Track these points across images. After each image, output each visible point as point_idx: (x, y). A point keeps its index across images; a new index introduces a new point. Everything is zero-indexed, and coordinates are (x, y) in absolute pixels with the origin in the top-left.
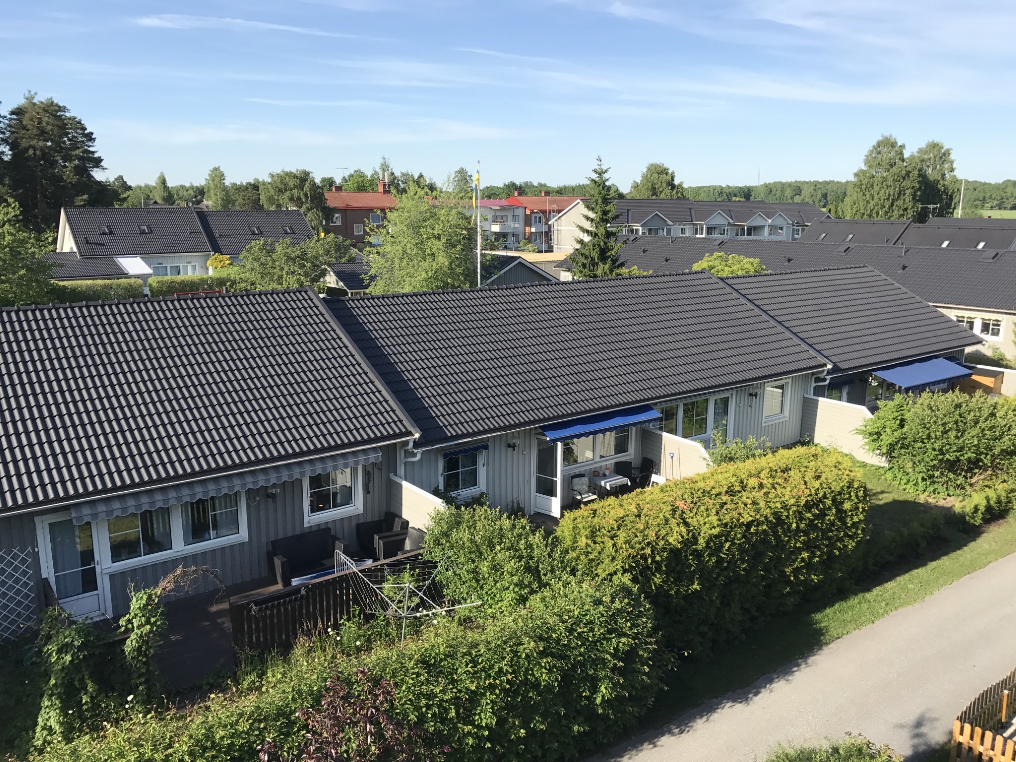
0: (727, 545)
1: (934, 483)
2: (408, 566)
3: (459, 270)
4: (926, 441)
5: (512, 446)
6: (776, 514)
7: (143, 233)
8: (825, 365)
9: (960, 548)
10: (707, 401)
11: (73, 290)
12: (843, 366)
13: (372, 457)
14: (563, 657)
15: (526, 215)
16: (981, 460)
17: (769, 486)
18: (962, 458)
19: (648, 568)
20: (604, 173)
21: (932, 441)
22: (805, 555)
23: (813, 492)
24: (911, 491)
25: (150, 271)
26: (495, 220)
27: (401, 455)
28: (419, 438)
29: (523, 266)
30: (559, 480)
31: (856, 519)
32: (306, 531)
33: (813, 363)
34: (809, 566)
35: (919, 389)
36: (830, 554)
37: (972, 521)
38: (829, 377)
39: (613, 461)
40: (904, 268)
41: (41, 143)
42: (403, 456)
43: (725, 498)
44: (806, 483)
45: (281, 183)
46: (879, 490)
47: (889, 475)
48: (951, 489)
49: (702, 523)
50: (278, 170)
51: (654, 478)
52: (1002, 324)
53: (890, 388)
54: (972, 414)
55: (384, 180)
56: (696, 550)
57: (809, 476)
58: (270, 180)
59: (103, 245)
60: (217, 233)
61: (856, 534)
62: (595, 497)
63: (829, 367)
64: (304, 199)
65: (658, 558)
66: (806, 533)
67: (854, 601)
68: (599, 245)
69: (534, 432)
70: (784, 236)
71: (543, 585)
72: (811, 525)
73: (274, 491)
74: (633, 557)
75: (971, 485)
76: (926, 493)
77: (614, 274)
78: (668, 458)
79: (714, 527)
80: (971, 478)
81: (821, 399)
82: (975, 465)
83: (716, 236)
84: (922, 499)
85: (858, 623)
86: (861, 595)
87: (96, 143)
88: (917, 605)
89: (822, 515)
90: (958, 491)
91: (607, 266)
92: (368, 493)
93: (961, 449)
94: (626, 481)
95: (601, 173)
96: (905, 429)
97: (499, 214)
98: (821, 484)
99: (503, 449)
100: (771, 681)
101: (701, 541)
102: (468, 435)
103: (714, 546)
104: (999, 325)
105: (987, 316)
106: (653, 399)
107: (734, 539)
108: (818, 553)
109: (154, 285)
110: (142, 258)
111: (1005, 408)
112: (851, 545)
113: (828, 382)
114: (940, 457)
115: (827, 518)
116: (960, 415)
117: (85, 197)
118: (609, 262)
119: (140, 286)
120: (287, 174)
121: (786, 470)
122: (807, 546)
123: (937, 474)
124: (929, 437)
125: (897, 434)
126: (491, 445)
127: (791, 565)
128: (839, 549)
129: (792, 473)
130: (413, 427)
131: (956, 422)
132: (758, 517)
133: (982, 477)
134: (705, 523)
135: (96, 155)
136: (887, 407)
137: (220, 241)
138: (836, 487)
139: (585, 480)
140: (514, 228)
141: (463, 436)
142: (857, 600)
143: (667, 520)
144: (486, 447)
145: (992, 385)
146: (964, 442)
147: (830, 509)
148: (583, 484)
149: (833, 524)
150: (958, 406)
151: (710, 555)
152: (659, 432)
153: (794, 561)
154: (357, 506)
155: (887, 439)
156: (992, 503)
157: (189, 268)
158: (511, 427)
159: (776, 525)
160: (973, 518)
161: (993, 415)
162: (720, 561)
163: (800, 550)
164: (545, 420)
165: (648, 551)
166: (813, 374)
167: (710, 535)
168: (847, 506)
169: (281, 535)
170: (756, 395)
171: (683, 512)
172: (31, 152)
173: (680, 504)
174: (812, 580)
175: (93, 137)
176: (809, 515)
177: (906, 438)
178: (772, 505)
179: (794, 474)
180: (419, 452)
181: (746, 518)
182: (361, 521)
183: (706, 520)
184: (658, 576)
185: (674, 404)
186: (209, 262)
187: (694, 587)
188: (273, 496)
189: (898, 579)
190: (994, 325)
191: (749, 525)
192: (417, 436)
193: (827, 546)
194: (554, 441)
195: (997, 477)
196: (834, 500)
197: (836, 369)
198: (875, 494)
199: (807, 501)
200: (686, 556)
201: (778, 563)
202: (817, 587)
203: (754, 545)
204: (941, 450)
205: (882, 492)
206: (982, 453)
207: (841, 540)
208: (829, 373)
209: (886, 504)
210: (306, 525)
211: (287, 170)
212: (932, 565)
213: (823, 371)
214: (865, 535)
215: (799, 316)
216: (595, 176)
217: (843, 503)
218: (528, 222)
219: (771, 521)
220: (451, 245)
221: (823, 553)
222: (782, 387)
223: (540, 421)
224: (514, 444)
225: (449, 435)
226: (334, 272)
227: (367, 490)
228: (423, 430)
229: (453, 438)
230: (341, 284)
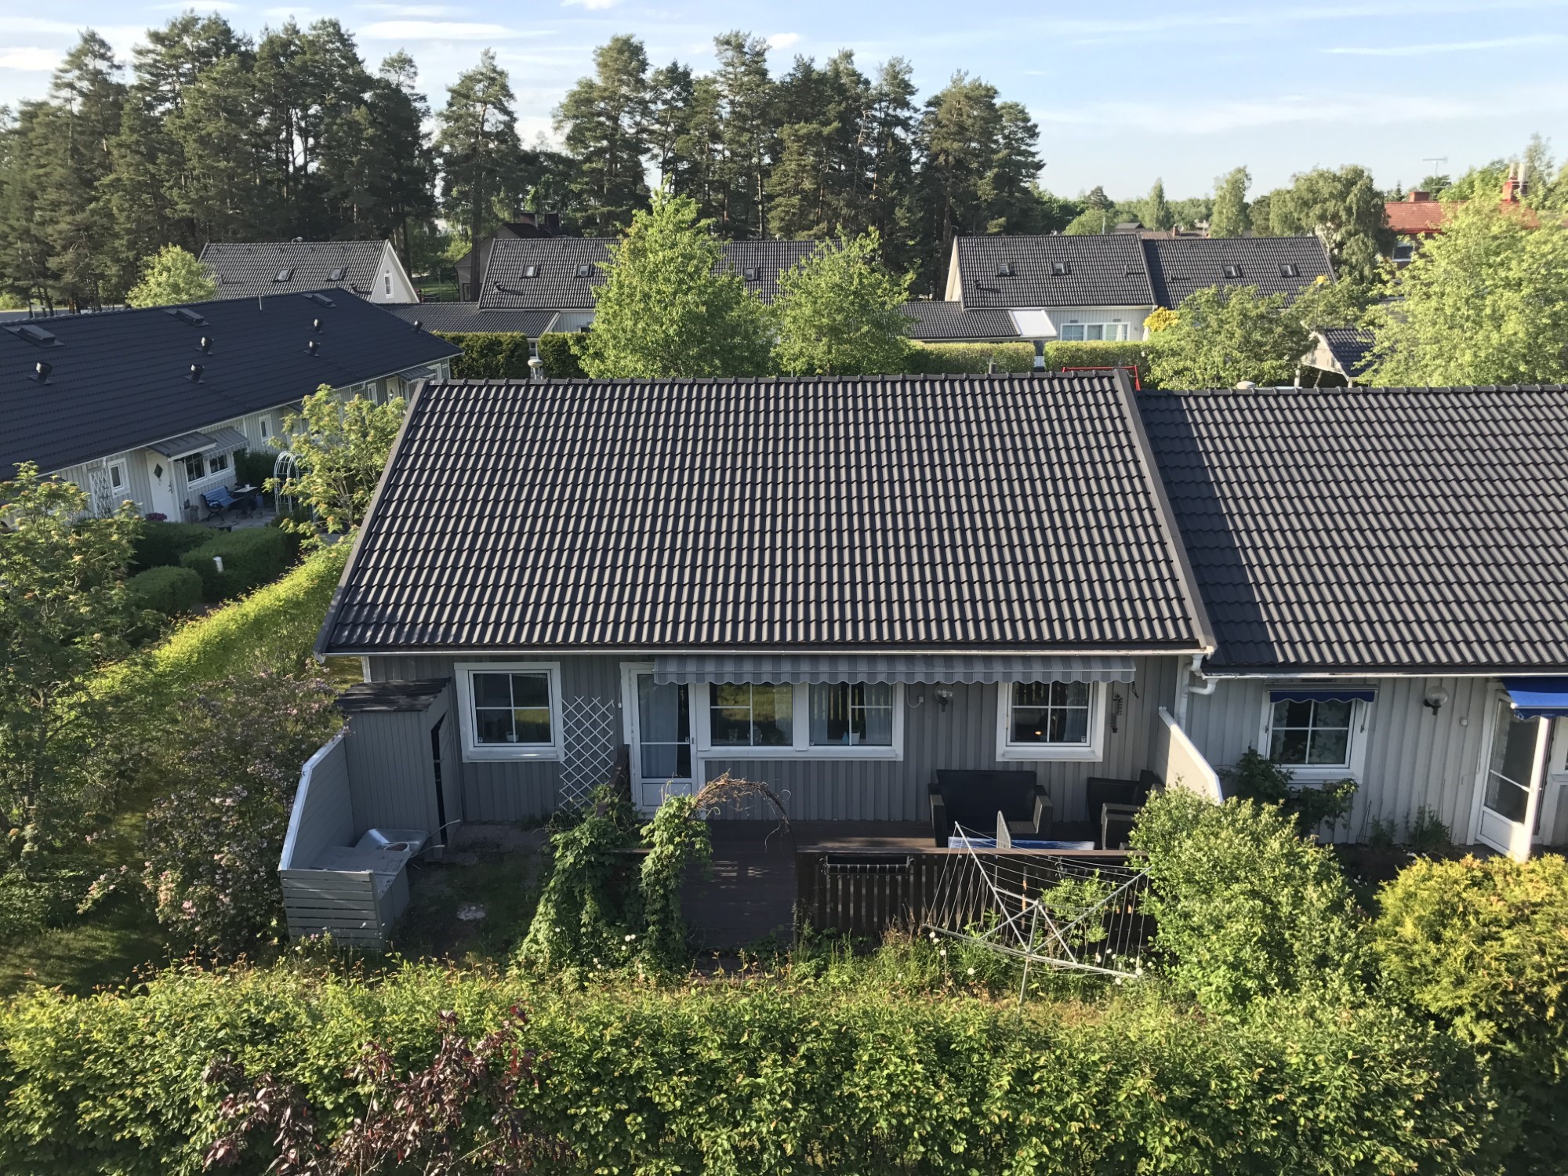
2: (1097, 871)
5: (1435, 706)
7: (1057, 273)
11: (940, 356)
13: (1116, 672)
25: (1054, 333)
27: (1183, 679)
28: (1214, 655)
30: (1533, 791)
32: (998, 768)
41: (956, 145)
42: (1186, 681)
45: (1310, 190)
50: (1306, 169)
55: (1515, 177)
58: (1291, 186)
59: (997, 291)
60: (1168, 275)
64: (1344, 218)
69: (1492, 686)
73: (944, 694)
87: (1040, 140)
92: (1115, 729)
99: (1414, 706)
102: (1323, 666)
109: (1051, 353)
110: (1049, 313)
117: (1002, 220)
119: (1029, 355)
120: (1321, 175)
126: (1384, 695)
130: (1205, 632)
135: (1037, 159)
137: (1170, 288)
141: (1311, 666)
144: (1369, 697)
154: (1092, 748)
157: (1120, 329)
164: (1516, 666)
169: (955, 766)
172: (942, 158)
175: (1038, 130)
180: (1213, 679)
182: (1098, 775)
186: (1147, 321)
188: (944, 701)
192: (1210, 650)
194: (1533, 713)
210: (999, 759)
211: (1323, 167)
223: (1503, 666)
224: (1437, 701)
225: (1281, 659)
226: (1331, 344)
227: (1112, 725)
228: (1222, 643)
229: (1287, 666)
230: (1338, 365)
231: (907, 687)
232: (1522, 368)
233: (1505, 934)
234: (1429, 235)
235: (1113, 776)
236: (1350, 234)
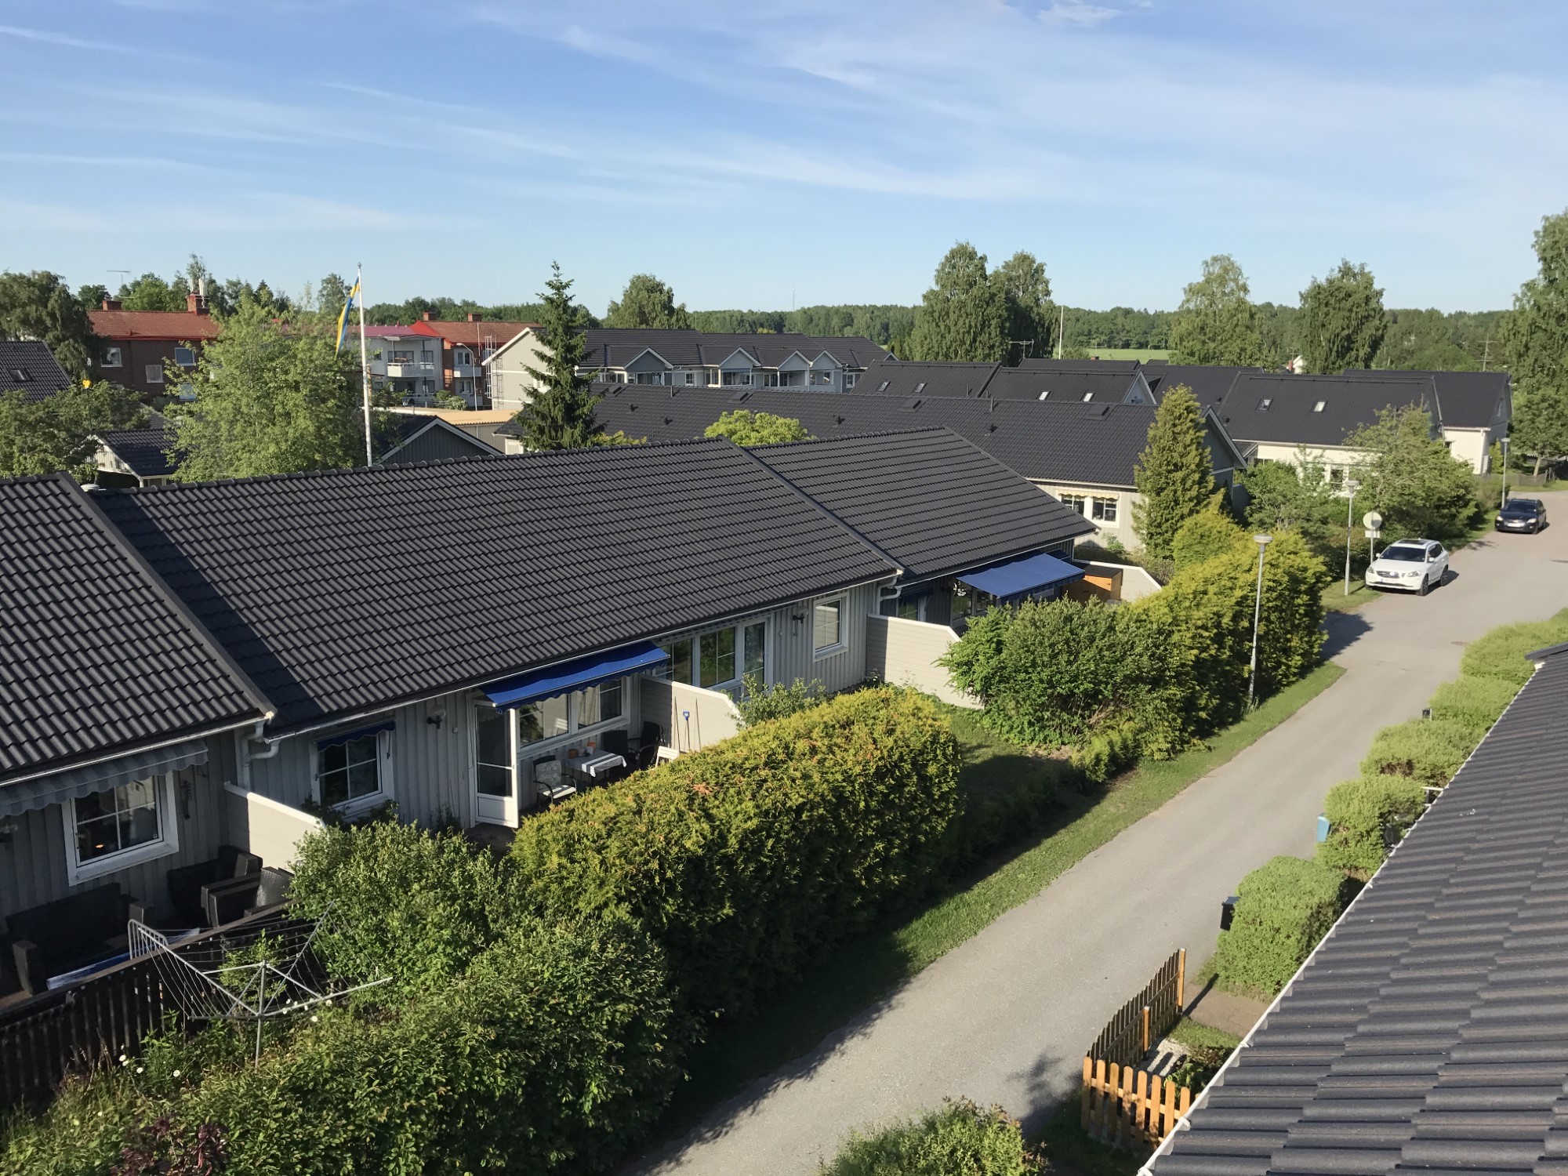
0: (770, 842)
1: (1043, 728)
2: (263, 933)
3: (333, 439)
4: (1030, 670)
5: (436, 722)
6: (836, 790)
8: (894, 570)
9: (1080, 816)
10: (734, 630)
12: (918, 570)
13: (190, 756)
14: (527, 1046)
15: (443, 350)
16: (1101, 692)
17: (824, 749)
18: (1076, 691)
19: (655, 891)
20: (564, 287)
21: (1039, 669)
22: (880, 846)
23: (886, 754)
24: (1015, 742)
26: (394, 358)
27: (242, 751)
28: (274, 719)
29: (442, 431)
30: (514, 769)
31: (945, 789)
32: (72, 893)
33: (876, 568)
34: (886, 861)
35: (1016, 599)
36: (914, 844)
37: (1094, 777)
38: (899, 588)
39: (599, 732)
40: (993, 429)
42: (246, 750)
43: (764, 773)
44: (875, 742)
45: (5, 293)
46: (975, 744)
47: (986, 722)
48: (1066, 734)
49: (732, 814)
51: (662, 751)
52: (1118, 503)
53: (981, 599)
54: (1086, 628)
55: (196, 292)
56: (725, 856)
57: (880, 729)
61: (946, 809)
62: (572, 789)
63: (900, 572)
64: (49, 323)
65: (669, 874)
66: (879, 814)
67: (949, 907)
68: (563, 399)
69: (469, 696)
70: (832, 385)
71: (492, 938)
72: (885, 801)
73: (7, 829)
74: (632, 877)
75: (1090, 727)
76: (1035, 743)
77: (589, 443)
78: (682, 719)
79: (750, 818)
80: (1090, 717)
81: (890, 619)
82: (1093, 698)
83: (737, 385)
84: (1031, 750)
85: (956, 937)
86: (957, 898)
88: (1030, 902)
89: (900, 786)
90: (1074, 737)
91: (577, 432)
92: (187, 817)
93: (1074, 679)
94: (620, 760)
95: (559, 288)
96: (1003, 656)
97: (398, 348)
98: (896, 741)
99: (420, 726)
101: (733, 841)
102: (360, 708)
103: (752, 843)
104: (1114, 506)
105: (1100, 494)
106: (655, 632)
107: (779, 833)
108: (897, 842)
111: (1126, 619)
112: (941, 825)
113: (899, 593)
114: (1050, 691)
115: (906, 789)
116: (1072, 632)
118: (580, 425)
120: (14, 280)
121: (847, 724)
122: (883, 833)
123: (1047, 715)
124: (1034, 664)
125: (994, 662)
126: (402, 723)
127: (861, 864)
128: (926, 833)
129: (855, 728)
130: (262, 701)
131: (1067, 642)
132: (811, 796)
133: (1103, 715)
134: (737, 814)
136: (979, 625)
138: (916, 744)
139: (556, 765)
140: (426, 371)
141: (351, 710)
142: (952, 905)
143: (681, 814)
144: (391, 726)
145: (1109, 588)
146: (1078, 668)
147: (909, 776)
148: (553, 771)
149: (914, 798)
150: (1069, 619)
151: (746, 861)
152: (666, 682)
153: (865, 857)
154: (168, 840)
155: (980, 671)
156: (1117, 749)
158: (431, 690)
159: (837, 807)
160: (1095, 772)
161: (1111, 629)
162: (761, 868)
163: (871, 840)
164: (488, 675)
165: (655, 865)
166: (878, 583)
167: (745, 831)
168: (932, 769)
169: (24, 905)
170: (801, 619)
171: (704, 800)
173: (700, 788)
174: (891, 882)
176: (881, 788)
177: (1005, 668)
178: (830, 777)
179: (859, 730)
180: (274, 742)
181: (795, 800)
182: (176, 867)
183: (739, 808)
184: (671, 901)
185: (687, 637)
187: (725, 911)
188: (7, 838)
189: (1006, 867)
190: (1108, 505)
191: (800, 809)
192: (270, 715)
193: (908, 830)
194: (505, 708)
195: (1121, 714)
196: (914, 763)
197: (908, 575)
198: (970, 750)
199: (878, 767)
200: (711, 866)
201: (843, 862)
202: (898, 892)
203: (807, 839)
204: (1050, 682)
205: (980, 746)
206: (1101, 682)
207: (926, 819)
208: (900, 581)
209: (985, 763)
210: (72, 883)
212: (1048, 843)
213: (892, 579)
214: (958, 810)
215: (855, 501)
216: (550, 292)
217: (926, 766)
218: (448, 361)
219: (829, 802)
220: (317, 398)
221: (903, 842)
222: (836, 605)
223: (480, 677)
224: (438, 717)
225: (326, 710)
226: (111, 446)
227: (183, 813)
228: (280, 706)
229: (332, 715)
230: (126, 466)
233: (609, 842)
235: (191, 863)
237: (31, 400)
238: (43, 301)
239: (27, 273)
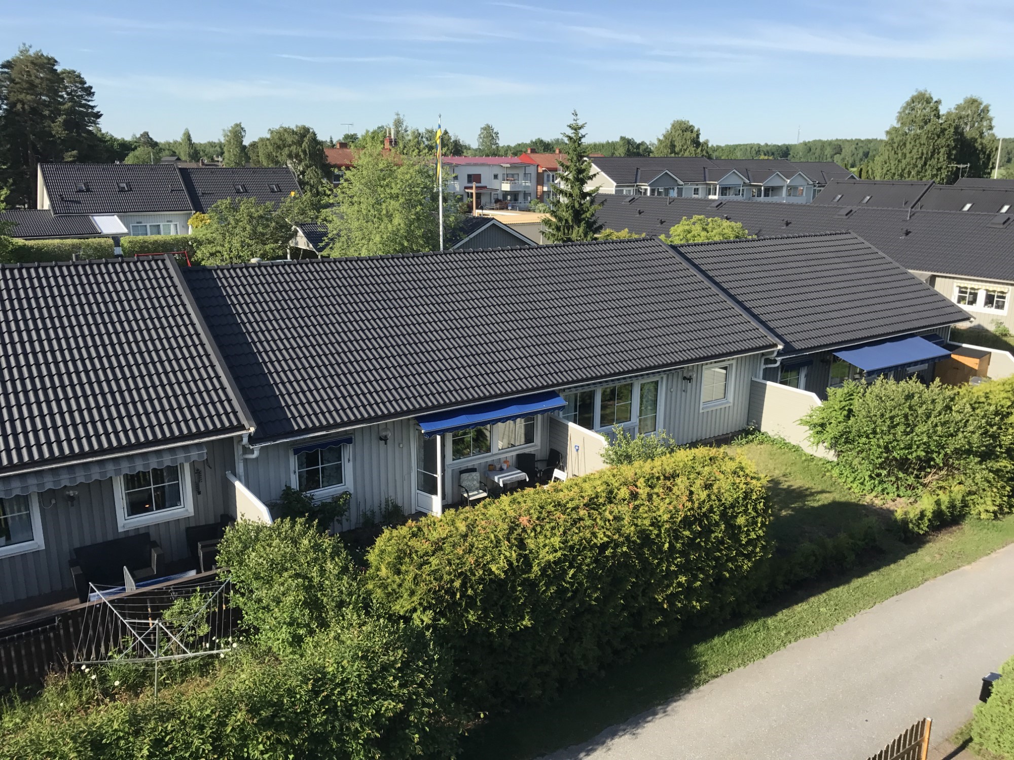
0: (572, 572)
1: (881, 482)
2: (198, 589)
4: (871, 436)
5: (385, 439)
6: (643, 534)
7: (122, 190)
8: (775, 345)
9: (895, 562)
10: (631, 385)
11: (39, 250)
12: (797, 346)
13: (194, 454)
14: (294, 728)
15: (538, 174)
16: (933, 460)
17: (644, 496)
18: (910, 457)
19: (456, 604)
20: (580, 128)
21: (878, 436)
22: (682, 579)
23: (696, 505)
24: (856, 491)
25: (125, 230)
26: (506, 178)
27: (238, 451)
28: (256, 433)
29: (498, 229)
30: (439, 477)
31: (753, 535)
32: (120, 537)
33: (760, 343)
34: (689, 591)
35: (872, 374)
36: (719, 579)
37: (916, 529)
38: (779, 359)
39: (514, 453)
40: (907, 233)
41: (29, 97)
42: (241, 452)
43: (583, 512)
44: (691, 493)
45: (280, 139)
46: (819, 489)
47: (835, 472)
48: (902, 489)
49: (542, 544)
50: (276, 127)
51: (557, 473)
52: (1008, 296)
53: (852, 372)
54: (924, 407)
55: (390, 136)
56: (528, 579)
57: (699, 482)
58: (268, 136)
59: (79, 202)
60: (200, 191)
61: (753, 552)
62: (485, 494)
63: (780, 347)
64: (302, 156)
65: (470, 592)
66: (683, 554)
67: (750, 629)
68: (573, 206)
69: (411, 423)
70: (802, 199)
72: (691, 544)
73: (71, 493)
74: (435, 592)
75: (925, 485)
76: (874, 494)
78: (574, 450)
79: (556, 551)
80: (925, 477)
81: (769, 383)
82: (926, 464)
83: (731, 197)
84: (868, 499)
86: (760, 622)
87: (95, 98)
88: (823, 635)
89: (707, 531)
90: (909, 492)
91: (581, 230)
92: (199, 493)
93: (909, 447)
94: (523, 476)
95: (576, 129)
96: (850, 422)
97: (509, 172)
98: (709, 496)
100: (613, 735)
101: (535, 568)
102: (322, 428)
103: (553, 572)
104: (1004, 298)
105: (991, 287)
106: (558, 384)
107: (581, 564)
108: (701, 576)
109: (126, 245)
110: (120, 217)
111: (964, 400)
112: (747, 565)
113: (778, 364)
114: (885, 455)
115: (713, 535)
116: (910, 408)
117: (75, 152)
118: (583, 224)
119: (110, 246)
120: (285, 130)
121: (674, 476)
122: (683, 569)
123: (884, 472)
124: (874, 432)
125: (841, 427)
126: (358, 439)
127: (663, 591)
128: (731, 571)
129: (678, 481)
130: (247, 419)
131: (906, 416)
132: (616, 537)
133: (936, 477)
134: (545, 546)
135: (96, 110)
136: (836, 393)
137: (202, 200)
138: (728, 498)
139: (476, 476)
140: (526, 187)
141: (315, 429)
142: (755, 627)
143: (498, 541)
144: (349, 441)
145: (976, 367)
146: (912, 439)
147: (717, 524)
148: (473, 480)
149: (722, 542)
150: (909, 397)
151: (547, 585)
152: (565, 422)
153: (668, 586)
154: (186, 508)
155: (832, 431)
156: (943, 507)
157: (172, 227)
158: (377, 418)
159: (642, 546)
160: (918, 526)
161: (948, 408)
162: (561, 591)
163: (676, 574)
164: (422, 409)
165: (457, 584)
166: (763, 354)
167: (549, 561)
168: (741, 520)
169: (88, 542)
170: (690, 379)
171: (524, 530)
172: (19, 106)
173: (524, 520)
174: (694, 607)
175: (93, 91)
176: (687, 533)
177: (850, 432)
178: (639, 522)
179: (681, 483)
180: (257, 447)
181: (601, 538)
182: (192, 524)
183: (547, 542)
184: (472, 612)
185: (592, 388)
186: (190, 221)
187: (524, 623)
188: (72, 499)
189: (812, 599)
190: (998, 297)
191: (604, 547)
192: (252, 430)
193: (714, 568)
194: (432, 434)
195: (953, 478)
196: (723, 515)
197: (788, 348)
198: (812, 494)
199: (686, 516)
200: (514, 589)
201: (647, 590)
202: (704, 612)
203: (610, 570)
204: (886, 448)
205: (822, 492)
206: (932, 452)
207: (733, 560)
208: (779, 354)
209: (824, 506)
210: (120, 530)
211: (286, 125)
212: (857, 582)
213: (773, 352)
214: (766, 554)
216: (570, 132)
217: (736, 517)
218: (540, 180)
219: (634, 542)
221: (707, 576)
222: (725, 368)
223: (415, 411)
224: (386, 436)
225: (296, 428)
226: (304, 233)
227: (197, 490)
228: (259, 425)
229: (301, 432)
230: (311, 246)
231: (40, 495)
232: (406, 244)
233: (431, 559)
234: (348, 168)
235: (203, 523)
236: (307, 167)
237: (258, 204)
238: (299, 143)
239: (293, 127)
